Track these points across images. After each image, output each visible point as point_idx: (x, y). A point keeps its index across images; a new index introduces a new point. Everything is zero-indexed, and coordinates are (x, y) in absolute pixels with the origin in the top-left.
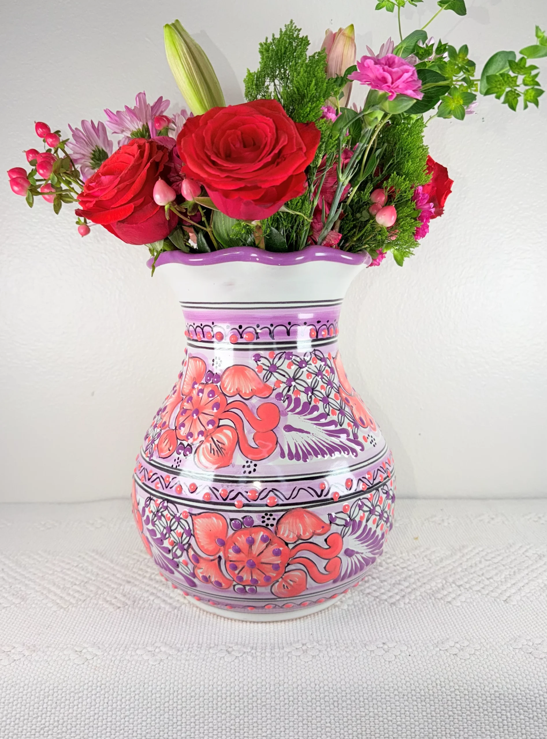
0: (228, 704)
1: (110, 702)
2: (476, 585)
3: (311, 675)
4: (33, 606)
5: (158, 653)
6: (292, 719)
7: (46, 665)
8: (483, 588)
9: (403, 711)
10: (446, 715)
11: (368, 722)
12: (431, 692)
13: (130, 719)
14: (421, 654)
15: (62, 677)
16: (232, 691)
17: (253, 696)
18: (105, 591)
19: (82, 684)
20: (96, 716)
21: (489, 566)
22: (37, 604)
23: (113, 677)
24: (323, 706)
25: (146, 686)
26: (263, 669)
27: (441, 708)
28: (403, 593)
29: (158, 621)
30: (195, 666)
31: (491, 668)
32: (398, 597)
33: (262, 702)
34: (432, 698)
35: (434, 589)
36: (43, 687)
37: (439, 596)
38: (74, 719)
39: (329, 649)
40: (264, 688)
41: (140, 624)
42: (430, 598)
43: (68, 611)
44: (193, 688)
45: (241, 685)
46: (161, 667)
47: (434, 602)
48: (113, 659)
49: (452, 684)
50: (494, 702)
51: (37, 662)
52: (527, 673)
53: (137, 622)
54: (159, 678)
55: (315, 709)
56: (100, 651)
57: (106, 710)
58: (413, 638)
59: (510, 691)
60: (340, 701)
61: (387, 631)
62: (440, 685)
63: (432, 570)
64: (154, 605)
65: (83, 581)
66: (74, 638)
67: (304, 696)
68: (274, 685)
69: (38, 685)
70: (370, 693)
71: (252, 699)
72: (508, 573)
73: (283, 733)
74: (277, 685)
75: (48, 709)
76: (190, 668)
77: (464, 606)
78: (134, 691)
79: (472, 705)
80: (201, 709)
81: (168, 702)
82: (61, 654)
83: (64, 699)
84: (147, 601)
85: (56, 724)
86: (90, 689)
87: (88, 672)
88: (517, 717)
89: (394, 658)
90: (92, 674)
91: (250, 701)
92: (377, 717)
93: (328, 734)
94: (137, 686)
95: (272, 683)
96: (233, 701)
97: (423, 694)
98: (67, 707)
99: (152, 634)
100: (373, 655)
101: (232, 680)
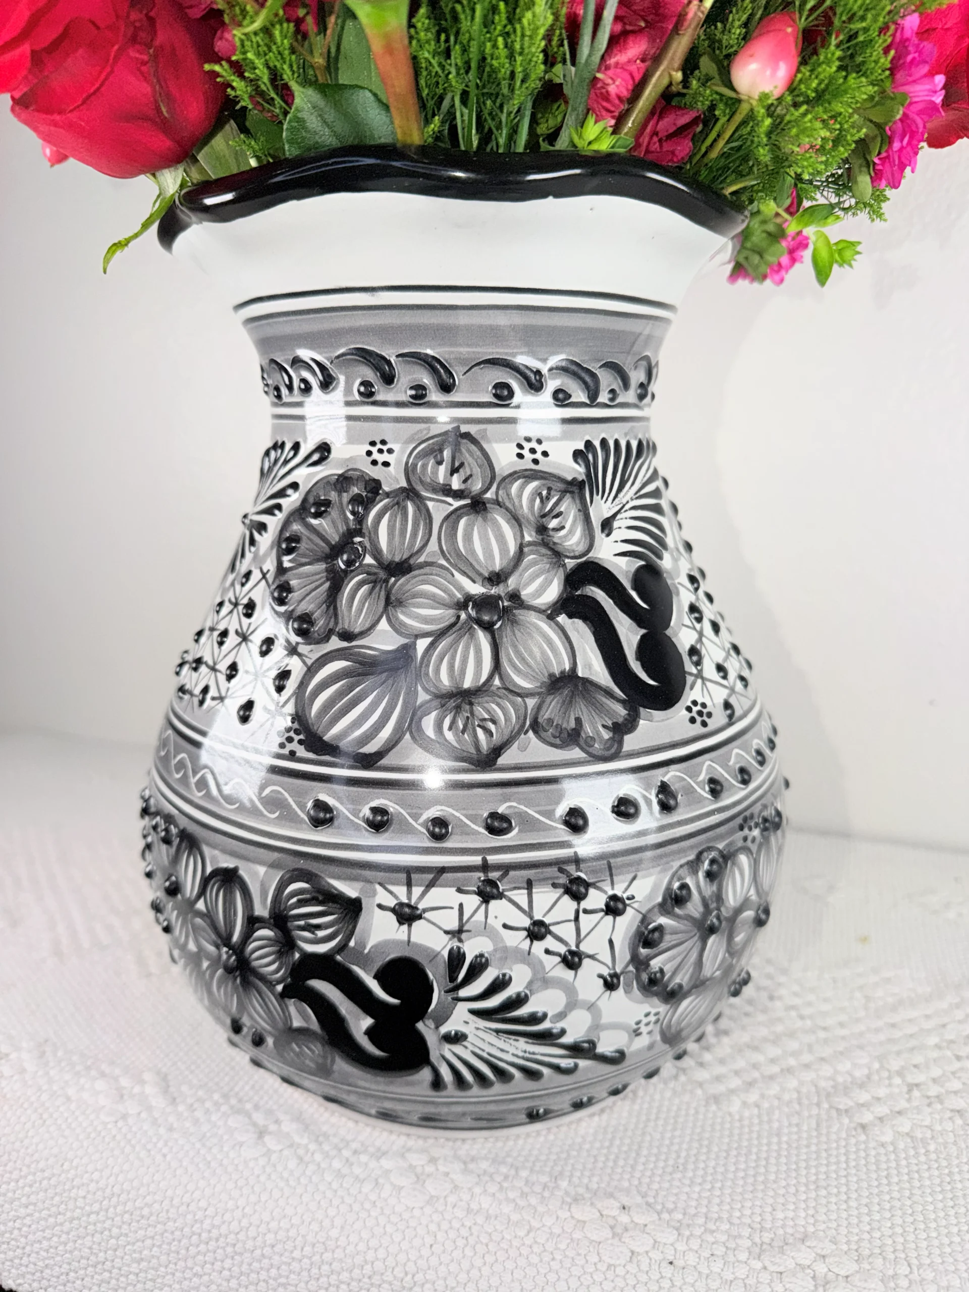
3: (405, 1246)
5: (133, 1096)
13: (24, 1225)
14: (703, 1267)
16: (224, 1229)
17: (263, 1255)
25: (66, 1166)
28: (755, 1075)
32: (735, 1083)
33: (280, 1276)
35: (840, 1079)
37: (844, 1102)
39: (479, 1190)
40: (289, 1245)
42: (818, 1105)
44: (149, 1199)
45: (245, 1223)
46: (114, 1131)
47: (823, 1117)
58: (714, 1209)
63: (858, 1028)
68: (314, 1245)
71: (260, 1261)
74: (319, 1248)
77: (901, 1145)
78: (43, 1171)
81: (98, 1213)
89: (625, 1258)
91: (256, 1265)
95: (310, 1238)
100: (577, 1235)
101: (231, 1204)
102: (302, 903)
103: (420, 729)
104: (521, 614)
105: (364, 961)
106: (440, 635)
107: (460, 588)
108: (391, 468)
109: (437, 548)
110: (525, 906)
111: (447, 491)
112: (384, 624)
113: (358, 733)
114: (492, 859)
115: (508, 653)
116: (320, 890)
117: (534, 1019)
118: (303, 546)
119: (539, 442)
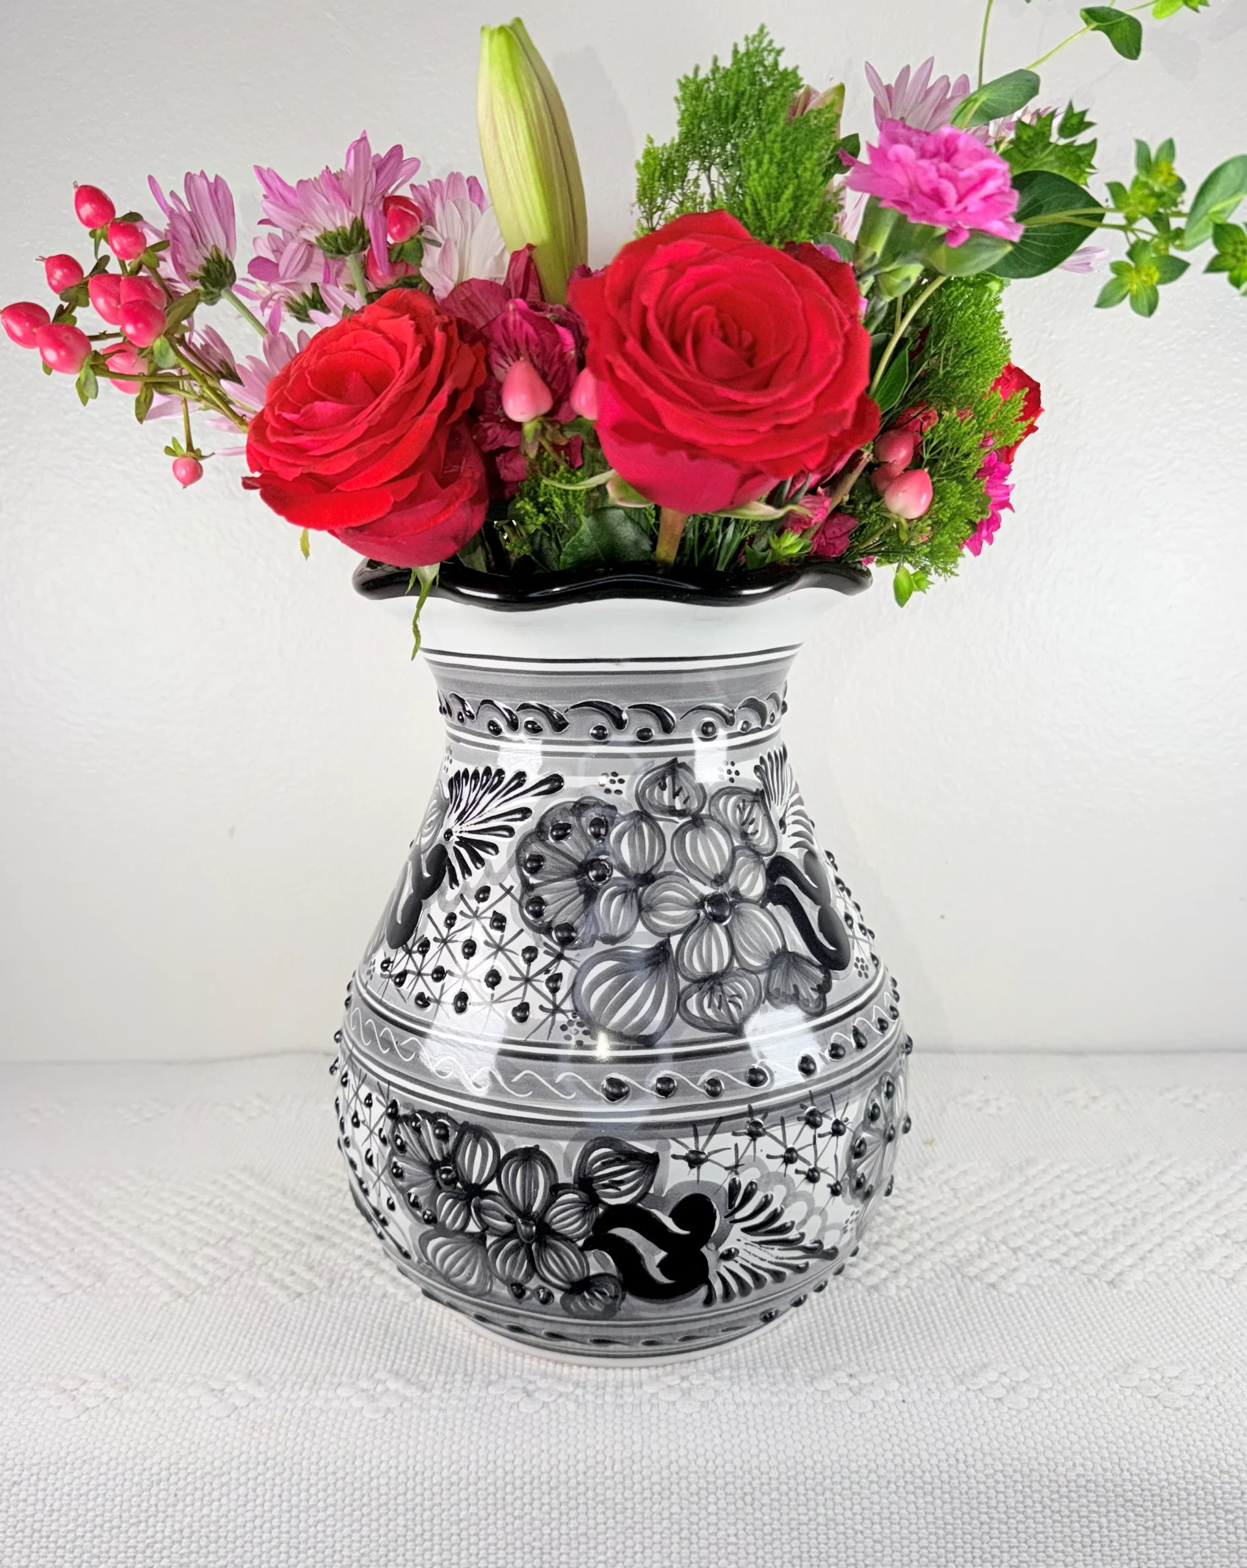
0: (527, 1499)
1: (285, 1495)
2: (1049, 1247)
3: (699, 1441)
4: (121, 1291)
5: (382, 1393)
6: (657, 1528)
7: (153, 1418)
8: (1065, 1254)
9: (886, 1513)
10: (975, 1522)
11: (813, 1534)
12: (945, 1477)
13: (328, 1526)
14: (926, 1398)
15: (186, 1444)
16: (535, 1472)
17: (578, 1483)
18: (271, 1258)
19: (226, 1458)
20: (258, 1522)
21: (1080, 1206)
22: (128, 1286)
23: (290, 1444)
24: (722, 1504)
25: (358, 1462)
26: (599, 1429)
27: (966, 1508)
28: (896, 1264)
29: (381, 1324)
30: (458, 1423)
31: (1071, 1428)
32: (884, 1273)
33: (597, 1495)
34: (946, 1487)
35: (961, 1255)
36: (147, 1464)
37: (972, 1271)
38: (213, 1528)
39: (736, 1389)
40: (600, 1468)
41: (344, 1330)
42: (953, 1276)
43: (193, 1303)
44: (454, 1467)
45: (553, 1461)
46: (388, 1424)
47: (961, 1284)
48: (290, 1406)
49: (988, 1460)
50: (1074, 1495)
51: (134, 1412)
52: (1147, 1438)
53: (337, 1327)
54: (385, 1447)
55: (706, 1509)
56: (262, 1389)
57: (277, 1509)
58: (913, 1363)
59: (1109, 1475)
60: (757, 1494)
61: (859, 1348)
62: (965, 1462)
63: (959, 1214)
64: (373, 1289)
65: (223, 1238)
66: (207, 1361)
67: (684, 1483)
68: (622, 1461)
69: (137, 1460)
70: (819, 1478)
71: (575, 1489)
72: (1118, 1223)
73: (639, 1556)
74: (627, 1463)
75: (161, 1508)
76: (449, 1426)
77: (1024, 1292)
78: (334, 1473)
79: (1029, 1502)
80: (472, 1509)
81: (405, 1494)
82: (181, 1396)
83: (190, 1487)
84: (360, 1279)
85: (176, 1536)
86: (243, 1468)
87: (238, 1435)
88: (1120, 1526)
89: (870, 1406)
90: (246, 1439)
91: (572, 1493)
92: (832, 1525)
93: (733, 1558)
94: (340, 1463)
95: (617, 1457)
96: (536, 1494)
97: (929, 1480)
98: (198, 1504)
99: (369, 1351)
100: (827, 1400)
101: (535, 1451)
102: (605, 1165)
103: (686, 1010)
104: (744, 907)
105: (660, 1202)
106: (686, 932)
107: (696, 891)
108: (623, 795)
109: (671, 860)
110: (781, 1138)
111: (672, 811)
112: (640, 927)
113: (636, 1019)
114: (756, 1105)
115: (739, 939)
116: (621, 1153)
117: (784, 1229)
118: (547, 865)
119: (733, 764)
